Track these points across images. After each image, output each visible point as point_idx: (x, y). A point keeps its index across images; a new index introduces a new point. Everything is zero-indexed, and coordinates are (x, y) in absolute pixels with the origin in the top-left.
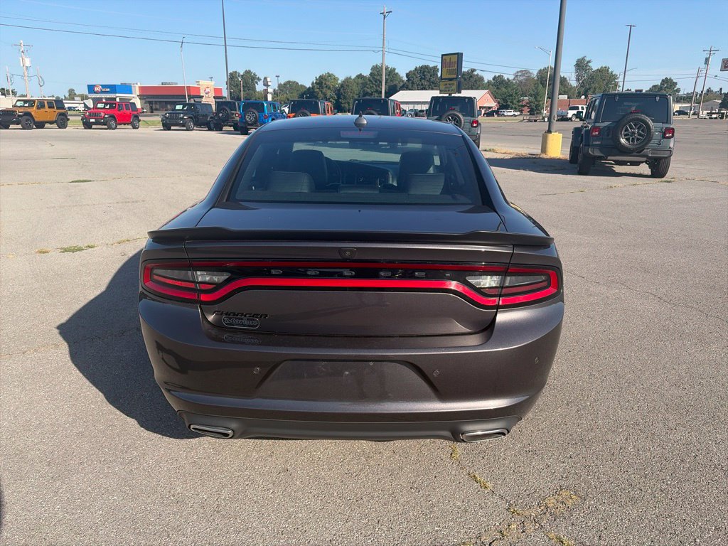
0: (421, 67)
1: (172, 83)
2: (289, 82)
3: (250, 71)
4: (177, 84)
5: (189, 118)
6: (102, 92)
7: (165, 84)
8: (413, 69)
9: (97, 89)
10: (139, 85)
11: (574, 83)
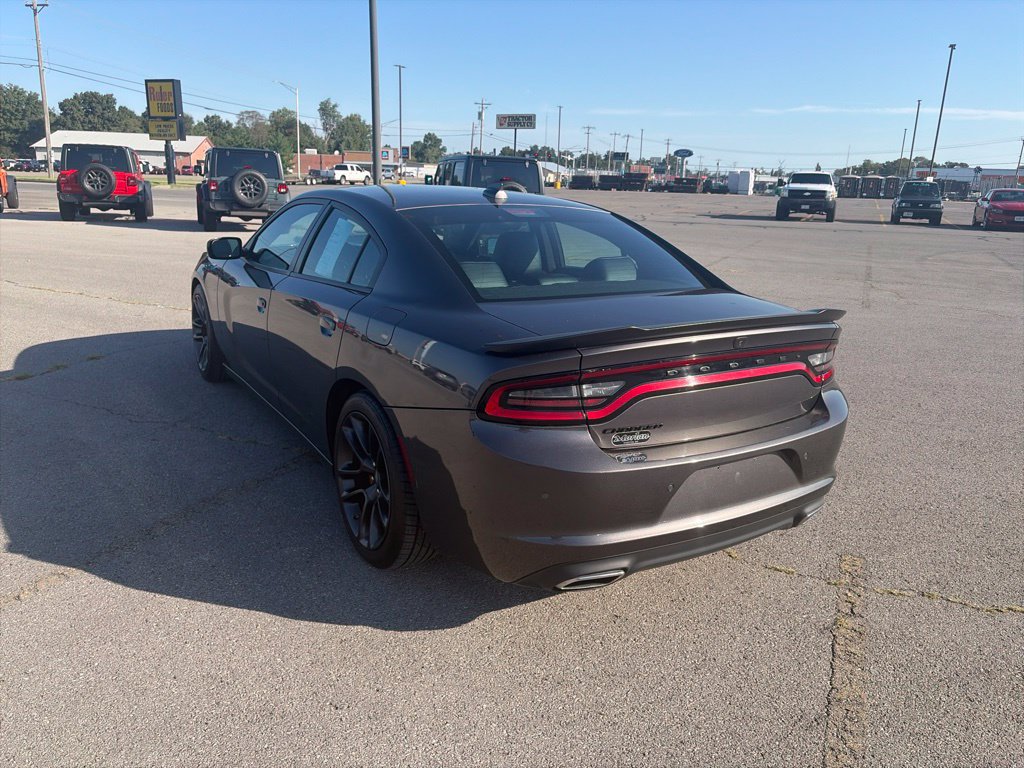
0: (86, 94)
8: (70, 96)
11: (320, 133)
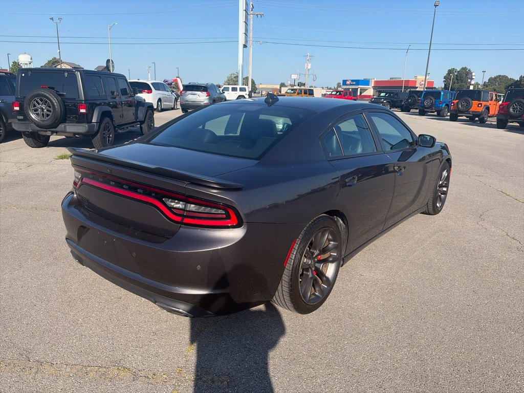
1: (397, 78)
2: (500, 76)
3: (466, 68)
4: (401, 78)
5: (387, 102)
6: (351, 85)
7: (392, 78)
9: (348, 83)
10: (375, 80)
